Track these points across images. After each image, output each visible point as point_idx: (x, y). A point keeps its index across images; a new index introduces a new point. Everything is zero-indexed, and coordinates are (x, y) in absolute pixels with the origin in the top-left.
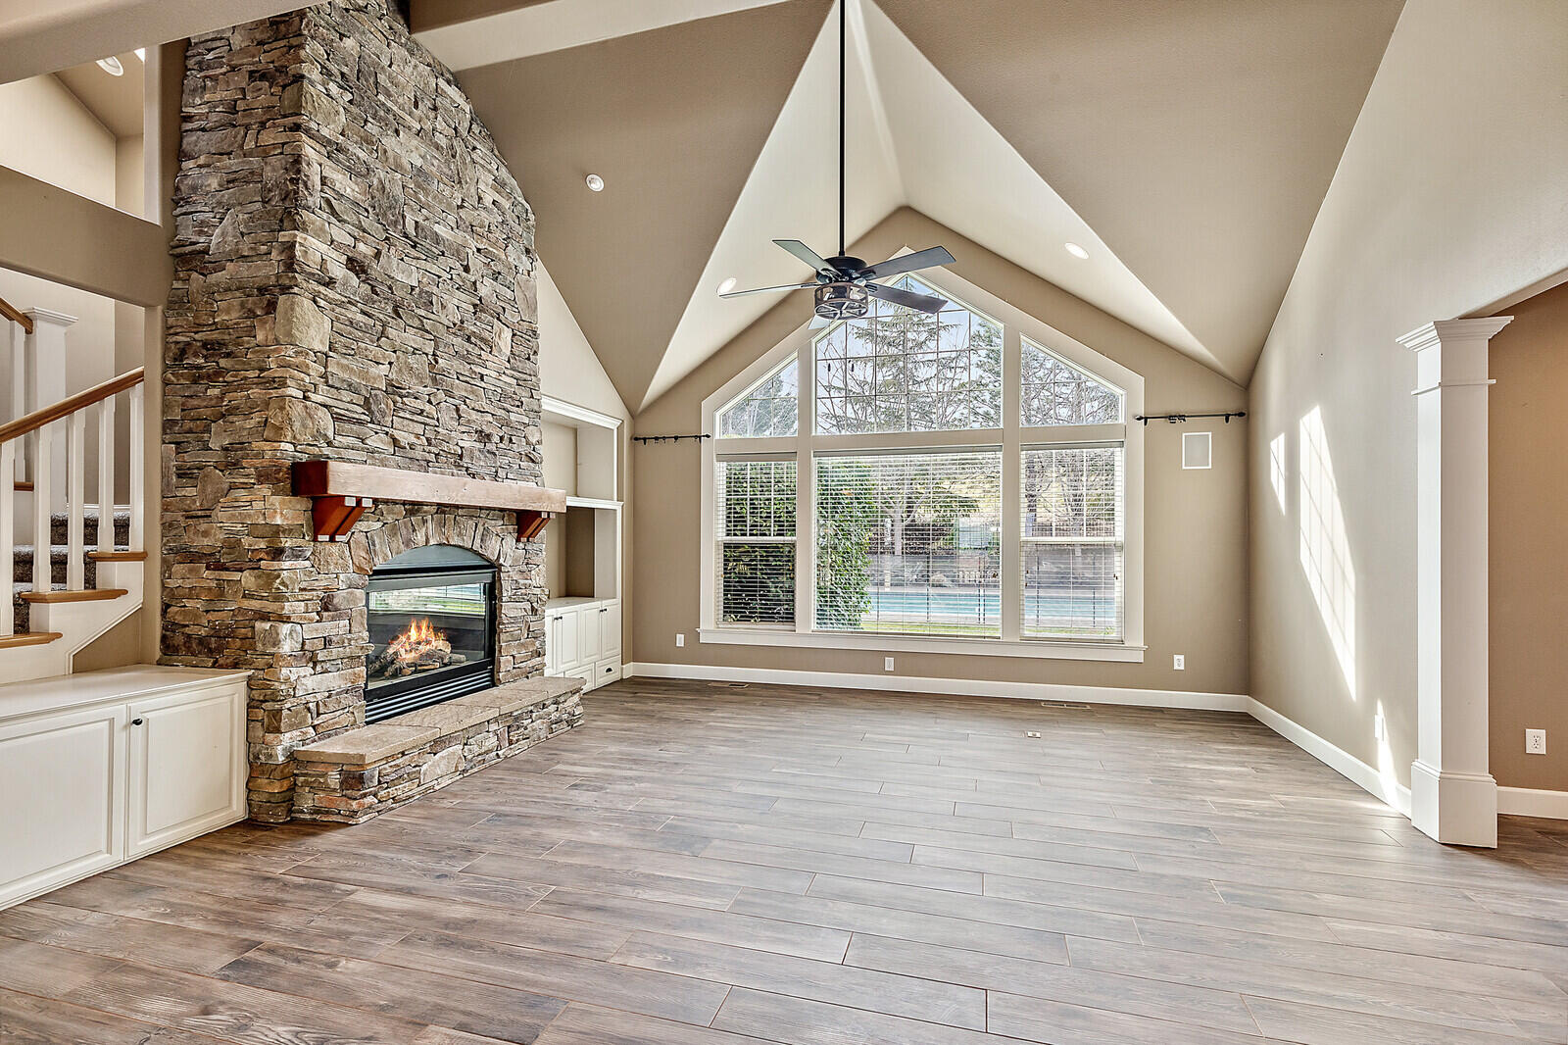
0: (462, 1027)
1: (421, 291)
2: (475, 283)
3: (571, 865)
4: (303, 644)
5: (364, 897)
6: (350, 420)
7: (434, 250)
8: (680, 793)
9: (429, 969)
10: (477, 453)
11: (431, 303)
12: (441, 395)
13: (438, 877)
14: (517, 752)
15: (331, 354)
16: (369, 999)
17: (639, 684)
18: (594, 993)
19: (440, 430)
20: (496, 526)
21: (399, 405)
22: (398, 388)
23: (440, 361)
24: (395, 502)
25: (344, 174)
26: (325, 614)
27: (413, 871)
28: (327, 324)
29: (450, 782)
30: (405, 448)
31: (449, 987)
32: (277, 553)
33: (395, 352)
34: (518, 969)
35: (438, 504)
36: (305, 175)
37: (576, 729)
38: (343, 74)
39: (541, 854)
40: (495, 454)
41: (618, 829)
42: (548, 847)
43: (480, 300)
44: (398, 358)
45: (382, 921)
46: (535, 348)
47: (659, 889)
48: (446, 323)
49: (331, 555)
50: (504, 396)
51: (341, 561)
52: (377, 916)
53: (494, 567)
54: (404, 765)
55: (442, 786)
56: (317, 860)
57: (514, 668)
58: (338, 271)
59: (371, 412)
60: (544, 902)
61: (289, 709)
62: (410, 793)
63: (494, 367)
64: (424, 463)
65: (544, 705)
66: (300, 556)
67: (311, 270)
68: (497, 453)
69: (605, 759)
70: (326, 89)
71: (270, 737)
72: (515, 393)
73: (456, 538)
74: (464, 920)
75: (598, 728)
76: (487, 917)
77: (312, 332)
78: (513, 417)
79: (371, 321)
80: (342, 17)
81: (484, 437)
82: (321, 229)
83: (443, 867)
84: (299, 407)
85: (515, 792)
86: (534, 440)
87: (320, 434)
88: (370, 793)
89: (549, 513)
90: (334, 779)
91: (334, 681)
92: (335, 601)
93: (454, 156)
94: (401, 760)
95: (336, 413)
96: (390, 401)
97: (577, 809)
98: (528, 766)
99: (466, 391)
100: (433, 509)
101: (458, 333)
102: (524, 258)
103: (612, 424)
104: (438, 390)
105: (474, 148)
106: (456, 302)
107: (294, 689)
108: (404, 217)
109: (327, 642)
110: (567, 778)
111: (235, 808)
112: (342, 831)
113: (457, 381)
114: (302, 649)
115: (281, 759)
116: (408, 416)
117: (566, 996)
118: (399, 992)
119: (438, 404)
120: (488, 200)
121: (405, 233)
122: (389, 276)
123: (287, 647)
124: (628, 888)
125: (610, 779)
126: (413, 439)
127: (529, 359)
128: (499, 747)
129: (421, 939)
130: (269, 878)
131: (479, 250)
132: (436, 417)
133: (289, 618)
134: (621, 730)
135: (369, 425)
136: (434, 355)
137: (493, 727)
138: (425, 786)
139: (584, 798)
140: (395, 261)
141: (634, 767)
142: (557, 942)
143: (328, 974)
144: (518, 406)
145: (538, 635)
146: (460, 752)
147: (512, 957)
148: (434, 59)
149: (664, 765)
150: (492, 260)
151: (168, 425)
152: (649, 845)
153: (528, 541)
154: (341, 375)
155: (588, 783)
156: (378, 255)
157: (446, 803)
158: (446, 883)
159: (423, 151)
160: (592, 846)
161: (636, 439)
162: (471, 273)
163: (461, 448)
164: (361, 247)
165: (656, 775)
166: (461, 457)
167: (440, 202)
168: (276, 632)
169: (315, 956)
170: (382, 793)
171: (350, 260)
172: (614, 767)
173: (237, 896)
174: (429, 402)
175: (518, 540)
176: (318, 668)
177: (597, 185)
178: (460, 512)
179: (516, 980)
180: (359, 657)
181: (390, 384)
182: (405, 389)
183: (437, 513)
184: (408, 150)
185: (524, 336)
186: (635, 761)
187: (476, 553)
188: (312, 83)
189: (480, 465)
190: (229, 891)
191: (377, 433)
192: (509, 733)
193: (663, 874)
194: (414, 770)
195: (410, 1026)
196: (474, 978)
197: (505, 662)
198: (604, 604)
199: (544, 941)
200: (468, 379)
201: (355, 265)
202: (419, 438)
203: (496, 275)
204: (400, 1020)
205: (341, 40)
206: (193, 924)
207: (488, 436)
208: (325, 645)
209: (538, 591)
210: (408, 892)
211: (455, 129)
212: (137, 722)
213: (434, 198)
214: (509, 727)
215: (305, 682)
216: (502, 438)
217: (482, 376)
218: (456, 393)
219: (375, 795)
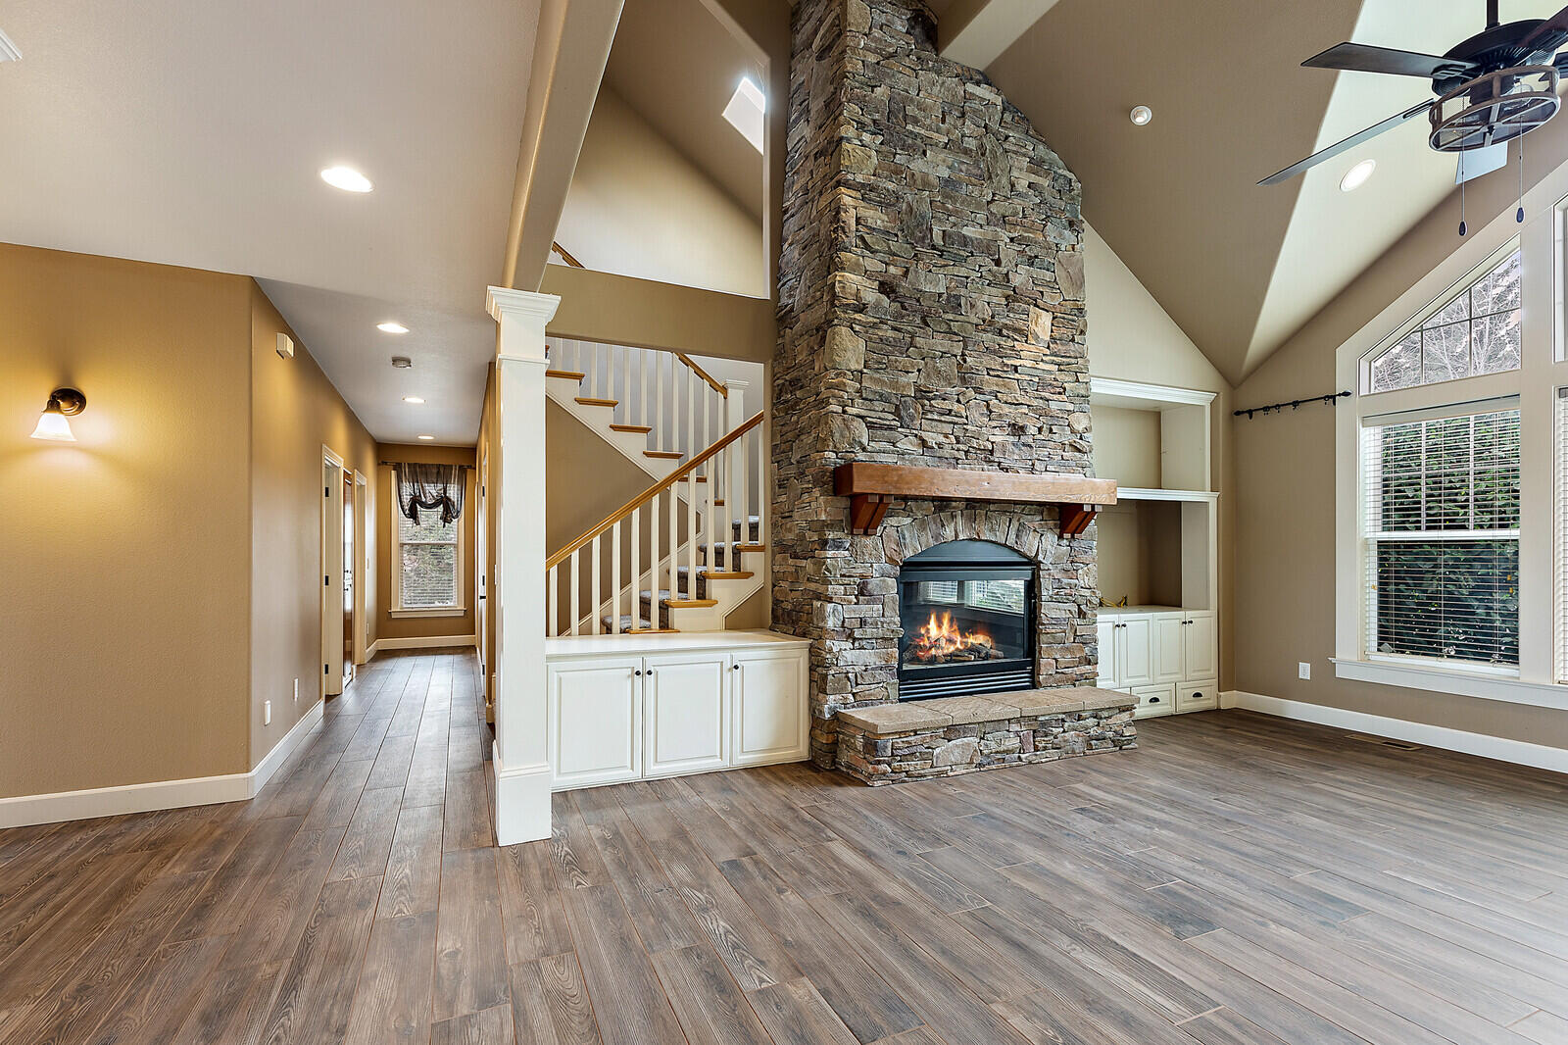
0: (825, 993)
1: (949, 296)
2: (1007, 274)
3: (1022, 889)
4: (843, 622)
5: (838, 848)
6: (881, 427)
7: (962, 253)
8: (1206, 856)
9: (837, 928)
10: (1010, 447)
11: (960, 305)
12: (971, 393)
13: (899, 852)
14: (1043, 760)
15: (865, 371)
16: (783, 931)
17: (1240, 718)
18: (955, 1031)
19: (969, 427)
20: (1035, 521)
21: (927, 408)
22: (925, 392)
23: (968, 359)
24: (924, 499)
25: (876, 210)
26: (861, 598)
27: (885, 840)
28: (862, 342)
29: (964, 771)
30: (933, 448)
31: (840, 952)
32: (824, 544)
33: (923, 359)
34: (903, 966)
35: (967, 500)
36: (843, 222)
37: (1125, 752)
38: (874, 121)
39: (1000, 866)
40: (1031, 447)
41: (1099, 871)
42: (1011, 862)
43: (1014, 291)
44: (926, 364)
45: (835, 872)
46: (1081, 327)
47: (1102, 955)
48: (976, 321)
49: (866, 546)
50: (1042, 384)
51: (874, 552)
52: (835, 867)
53: (1033, 563)
54: (915, 744)
55: (955, 773)
56: (828, 805)
57: (1057, 672)
58: (871, 296)
59: (901, 418)
60: (971, 914)
61: (833, 675)
62: (922, 772)
63: (1030, 356)
64: (953, 461)
65: (1080, 716)
66: (841, 547)
67: (849, 302)
68: (1033, 445)
69: (1137, 792)
70: (861, 141)
71: (821, 696)
72: (1055, 380)
73: (988, 533)
74: (890, 898)
75: (1153, 757)
76: (911, 905)
77: (849, 354)
78: (1053, 405)
79: (901, 336)
80: (874, 71)
81: (1018, 430)
82: (856, 264)
83: (908, 845)
84: (838, 421)
85: (1017, 798)
86: (1080, 428)
87: (855, 442)
88: (884, 762)
89: (1093, 506)
90: (859, 742)
91: (870, 657)
92: (869, 587)
93: (983, 154)
94: (913, 738)
95: (870, 422)
96: (919, 406)
97: (1068, 835)
98: (1048, 777)
99: (997, 385)
100: (962, 505)
101: (989, 329)
102: (1067, 233)
103: (1202, 399)
104: (967, 388)
105: (1007, 137)
106: (986, 298)
107: (837, 659)
108: (931, 230)
109: (863, 622)
110: (1080, 799)
111: (801, 749)
112: (859, 788)
113: (987, 376)
114: (843, 626)
115: (827, 716)
116: (936, 417)
117: (927, 1018)
118: (805, 935)
119: (968, 402)
120: (1022, 185)
121: (933, 245)
122: (917, 290)
123: (831, 623)
124: (1066, 940)
125: (1126, 814)
126: (941, 439)
127: (1073, 340)
128: (1022, 750)
129: (849, 900)
130: (793, 808)
131: (1012, 240)
132: (964, 415)
133: (831, 598)
134: (1179, 765)
135: (899, 429)
136: (963, 355)
137: (1015, 727)
138: (938, 769)
139: (1084, 825)
140: (922, 273)
141: (1167, 809)
142: (955, 960)
143: (774, 897)
144: (1060, 393)
145: (1090, 641)
146: (976, 745)
147: (907, 953)
148: (962, 67)
149: (1208, 817)
150: (1027, 246)
151: (774, 448)
152: (1126, 902)
153: (1073, 537)
154: (874, 387)
155: (1099, 811)
156: (906, 274)
157: (950, 790)
158: (901, 861)
159: (950, 161)
160: (1058, 878)
161: (1238, 413)
162: (1003, 265)
163: (992, 443)
164: (892, 269)
165: (1191, 826)
166: (992, 452)
167: (969, 205)
168: (822, 609)
169: (777, 879)
170: (896, 764)
171: (882, 284)
172: (1140, 802)
173: (768, 814)
174: (959, 401)
175: (1061, 537)
176: (856, 644)
177: (1143, 117)
178: (992, 507)
179: (896, 977)
180: (892, 639)
181: (918, 390)
182: (932, 392)
183: (966, 508)
184: (936, 166)
185: (1066, 316)
186: (1172, 803)
187: (1011, 548)
188: (849, 140)
189: (1012, 458)
190: (766, 809)
191: (906, 436)
192: (1034, 737)
193: (1118, 941)
194: (927, 750)
195: (792, 968)
196: (864, 956)
197: (1046, 665)
198: (1189, 615)
199: (944, 952)
200: (999, 373)
201: (886, 288)
202: (947, 438)
203: (1031, 261)
204: (790, 960)
205: (873, 92)
206: (733, 825)
207: (1022, 428)
208: (861, 624)
209: (1087, 593)
210: (868, 855)
211: (986, 127)
212: (736, 667)
213: (962, 203)
214: (1034, 731)
215: (847, 655)
216: (1040, 430)
217: (1016, 367)
218: (986, 389)
219: (889, 765)
